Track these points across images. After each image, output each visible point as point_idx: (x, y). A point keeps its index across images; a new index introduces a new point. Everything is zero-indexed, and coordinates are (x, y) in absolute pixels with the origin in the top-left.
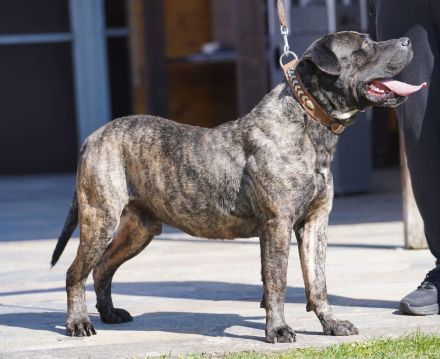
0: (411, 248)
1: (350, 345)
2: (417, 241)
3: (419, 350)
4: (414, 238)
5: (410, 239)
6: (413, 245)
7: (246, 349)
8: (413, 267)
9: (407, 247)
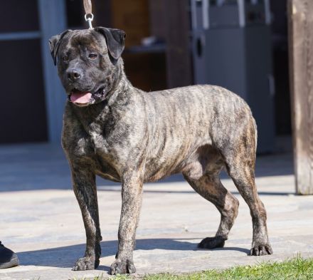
0: (301, 194)
1: (244, 267)
2: (305, 189)
3: (299, 271)
4: (303, 186)
5: (300, 187)
6: (302, 192)
7: (162, 271)
8: (300, 208)
9: (298, 194)
